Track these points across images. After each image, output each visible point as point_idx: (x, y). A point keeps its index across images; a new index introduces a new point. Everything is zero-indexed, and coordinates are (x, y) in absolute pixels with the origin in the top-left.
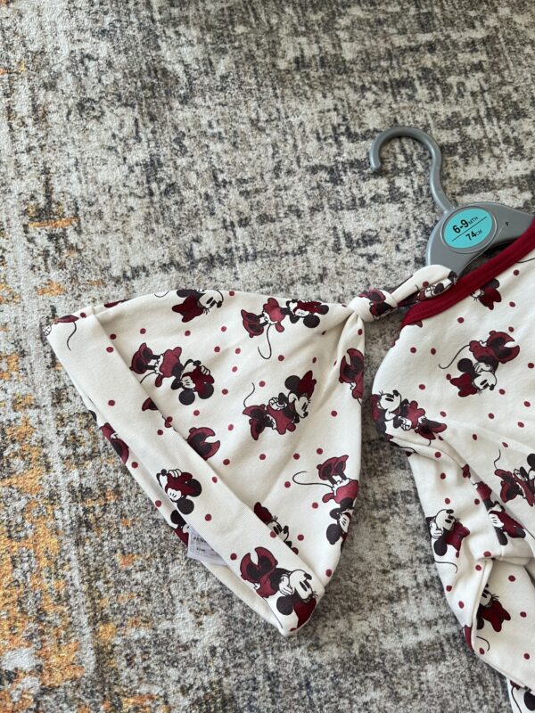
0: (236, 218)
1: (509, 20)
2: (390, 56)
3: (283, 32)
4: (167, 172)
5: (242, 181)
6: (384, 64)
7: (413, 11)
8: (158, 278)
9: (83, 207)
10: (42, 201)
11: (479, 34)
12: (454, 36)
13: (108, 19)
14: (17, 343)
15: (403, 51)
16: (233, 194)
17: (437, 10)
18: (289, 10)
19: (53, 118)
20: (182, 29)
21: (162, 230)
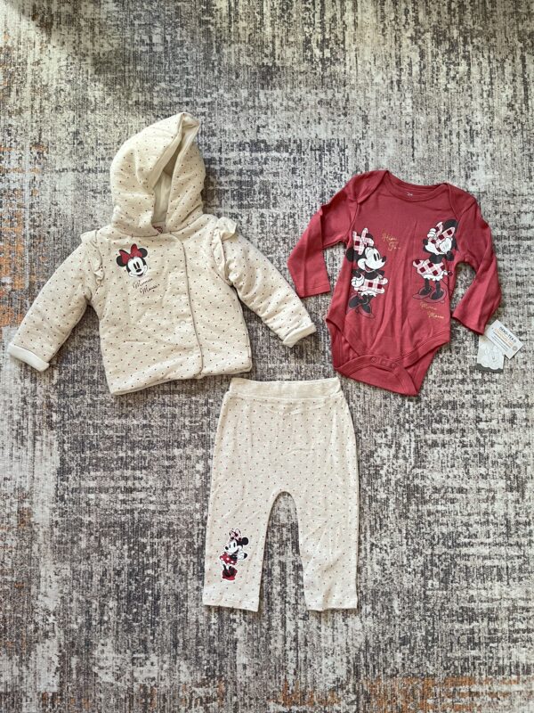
0: (100, 157)
1: (222, 95)
2: (171, 105)
3: (133, 90)
4: (81, 137)
5: (105, 144)
6: (168, 108)
7: (185, 87)
8: (70, 173)
9: (50, 144)
10: (37, 140)
11: (209, 100)
12: (198, 100)
13: (72, 76)
14: (22, 186)
15: (176, 103)
16: (102, 148)
17: (195, 88)
18: (138, 81)
19: (46, 111)
20: (97, 84)
21: (75, 157)
